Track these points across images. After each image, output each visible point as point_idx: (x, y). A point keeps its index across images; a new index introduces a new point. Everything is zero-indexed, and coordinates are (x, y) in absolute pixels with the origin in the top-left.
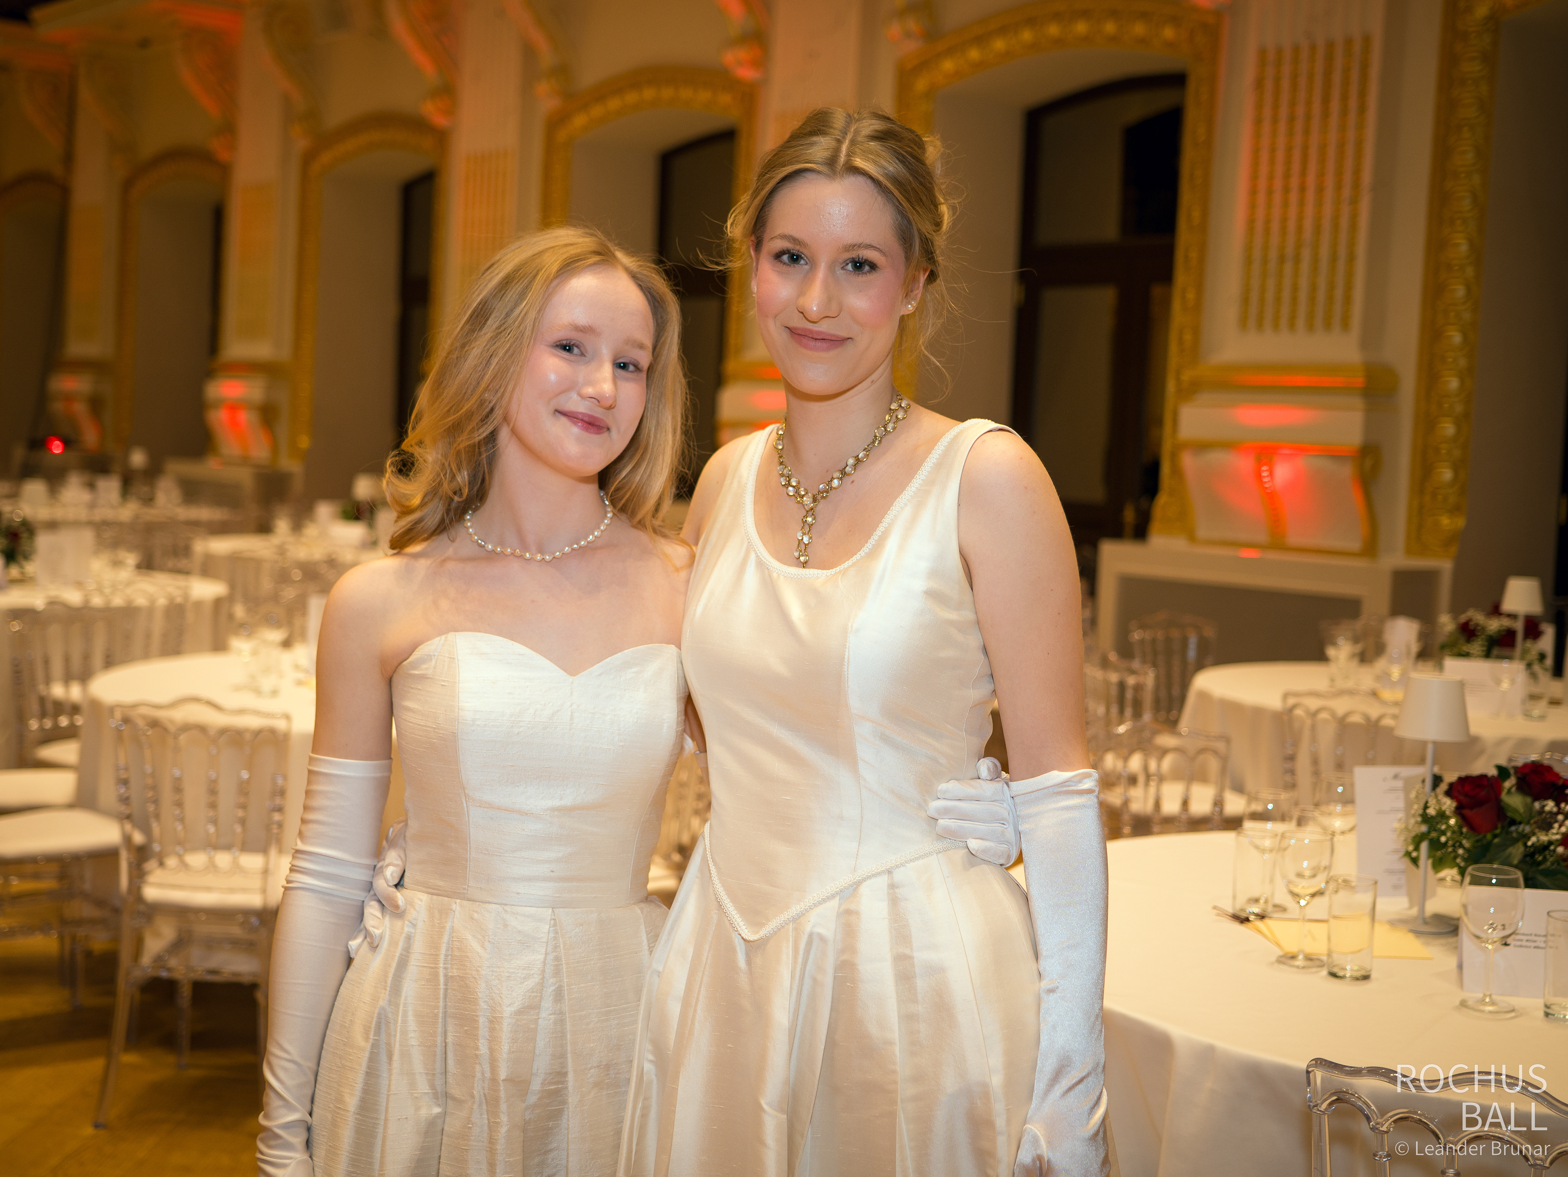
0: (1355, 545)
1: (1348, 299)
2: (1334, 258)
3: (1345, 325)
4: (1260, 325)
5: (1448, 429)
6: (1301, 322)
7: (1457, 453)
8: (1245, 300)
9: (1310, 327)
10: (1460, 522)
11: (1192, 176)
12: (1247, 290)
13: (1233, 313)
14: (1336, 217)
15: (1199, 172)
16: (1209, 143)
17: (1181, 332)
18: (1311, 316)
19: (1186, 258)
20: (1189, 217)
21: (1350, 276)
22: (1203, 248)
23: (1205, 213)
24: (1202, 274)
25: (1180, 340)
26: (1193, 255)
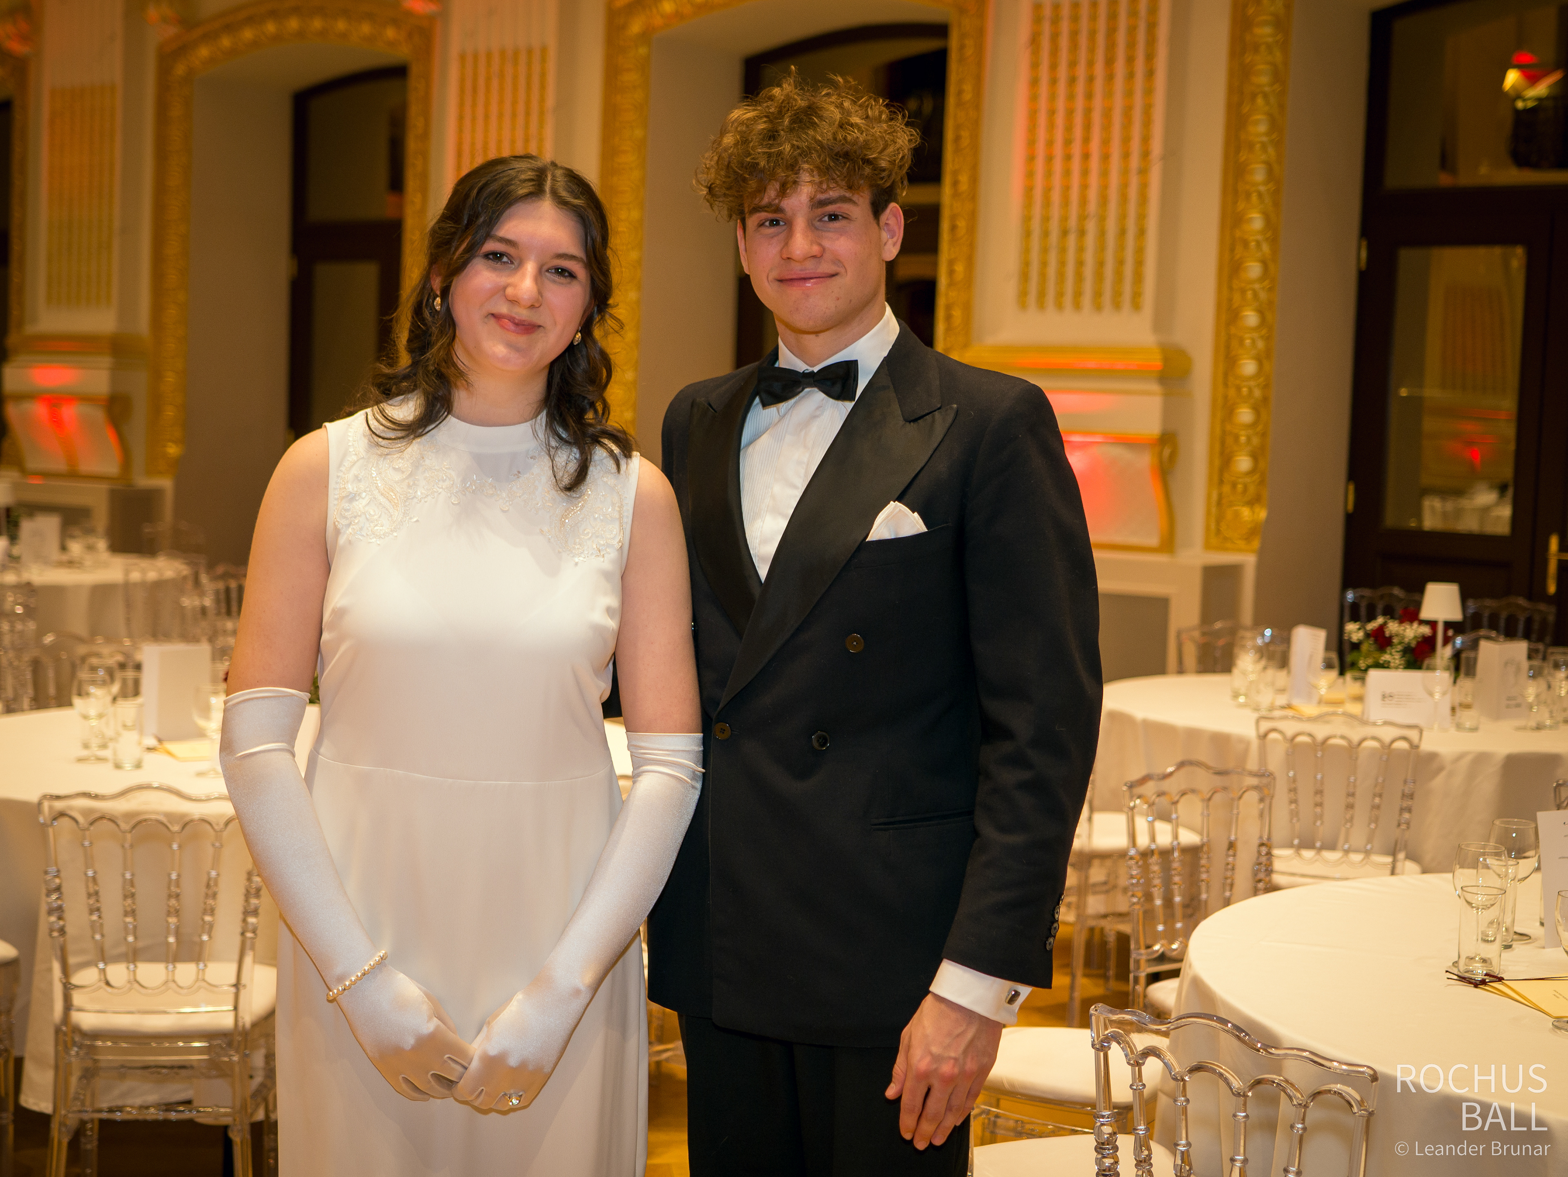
0: (1153, 541)
1: (1138, 278)
2: (1122, 232)
3: (1136, 306)
4: (1041, 304)
5: (1245, 415)
6: (1087, 300)
7: (1256, 441)
8: (1024, 276)
9: (1098, 307)
10: (1262, 514)
11: (957, 139)
12: (1026, 264)
13: (1011, 289)
14: (1124, 186)
15: (965, 134)
16: (977, 104)
17: (948, 308)
18: (1098, 294)
19: (953, 228)
20: (955, 183)
21: (1140, 251)
22: (973, 216)
23: (974, 180)
24: (972, 246)
25: (949, 318)
26: (962, 224)
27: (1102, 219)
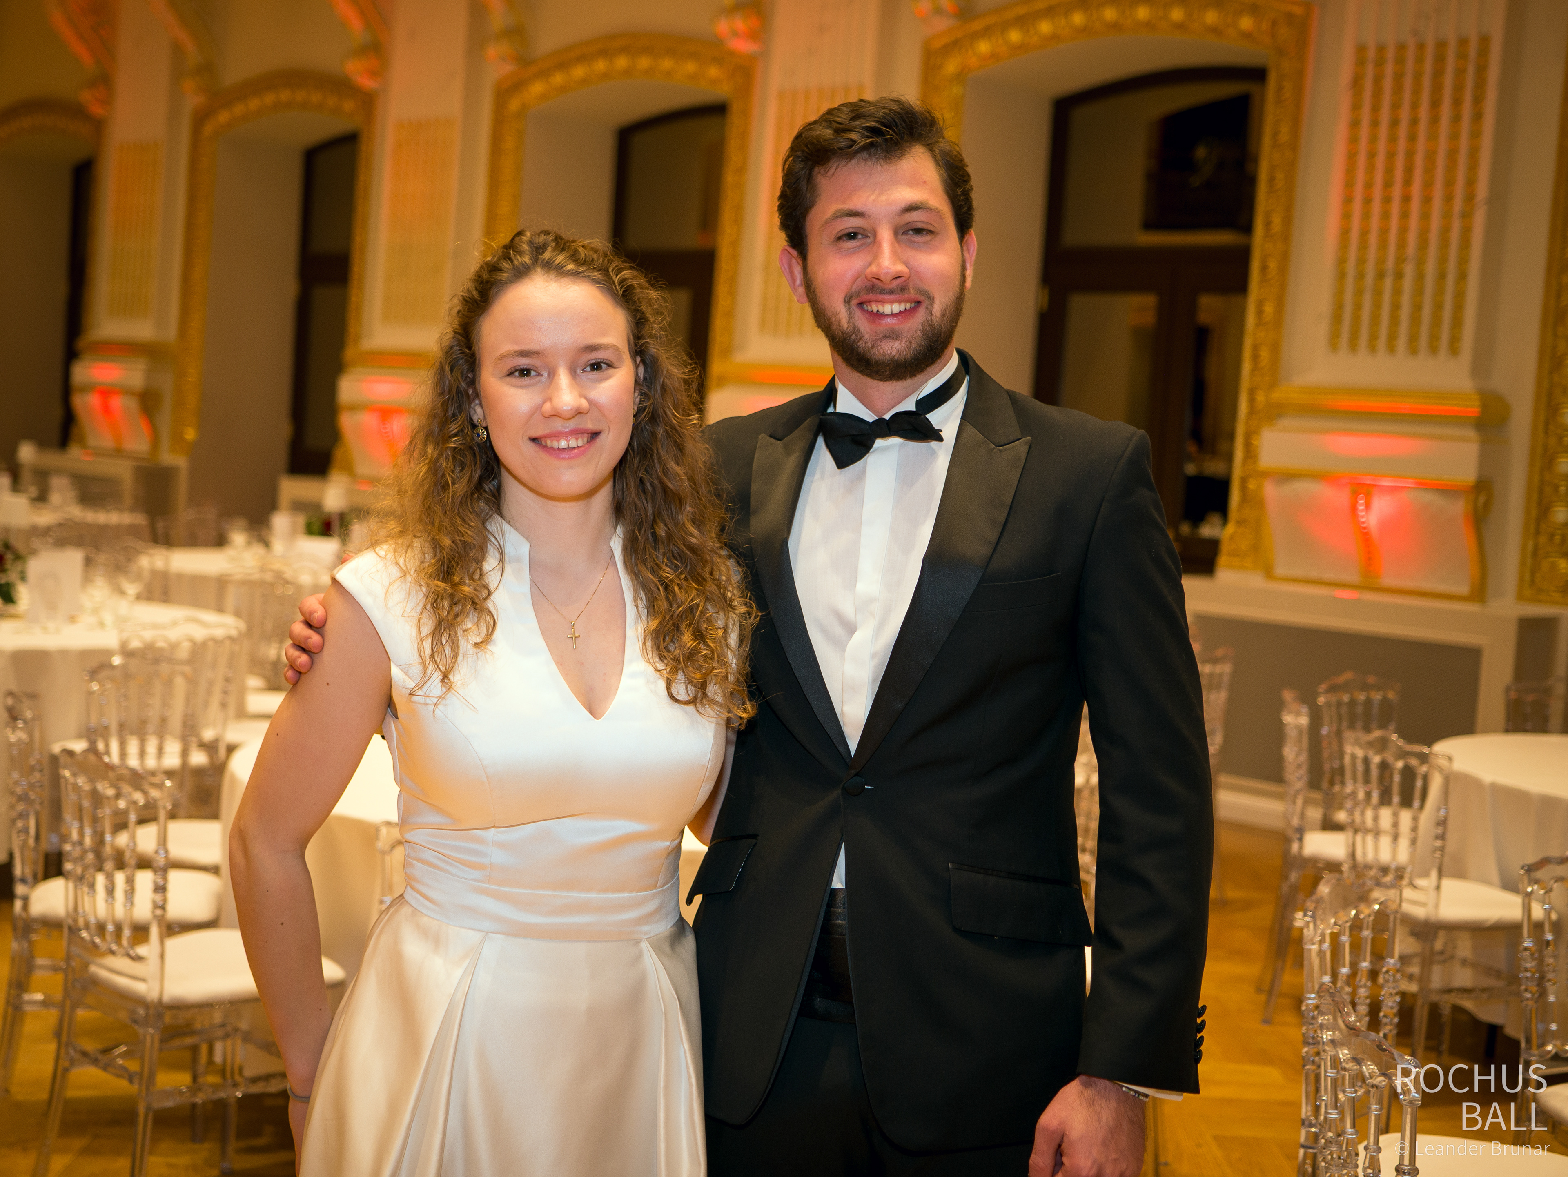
0: (1463, 589)
1: (1457, 322)
2: (1442, 276)
3: (1454, 350)
4: (1353, 345)
5: (1565, 465)
6: (1402, 342)
8: (1337, 318)
9: (1413, 350)
11: (1272, 179)
12: (1338, 306)
13: (1321, 330)
14: (1445, 231)
15: (1280, 176)
16: (1294, 145)
17: (1256, 348)
18: (1413, 338)
19: (1264, 268)
20: (1268, 224)
21: (1460, 297)
22: (1285, 258)
23: (1288, 221)
24: (1283, 287)
25: (1255, 357)
26: (1273, 265)
27: (1420, 262)
